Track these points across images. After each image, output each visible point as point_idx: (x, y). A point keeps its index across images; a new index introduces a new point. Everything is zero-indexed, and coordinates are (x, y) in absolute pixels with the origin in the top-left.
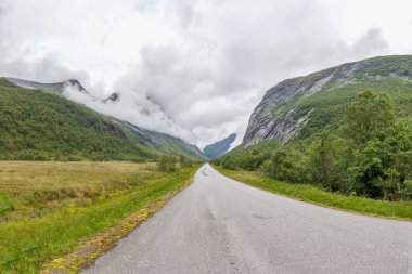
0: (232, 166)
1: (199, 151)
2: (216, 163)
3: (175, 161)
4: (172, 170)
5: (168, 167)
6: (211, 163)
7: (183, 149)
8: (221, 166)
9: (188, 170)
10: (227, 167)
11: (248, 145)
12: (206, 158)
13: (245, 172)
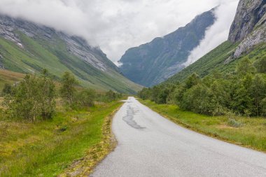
0: (203, 103)
1: (110, 64)
2: (157, 97)
3: (51, 93)
4: (47, 116)
5: (37, 107)
6: (142, 97)
7: (63, 58)
8: (172, 106)
9: (86, 116)
10: (188, 108)
11: (243, 45)
12: (130, 84)
13: (241, 120)
